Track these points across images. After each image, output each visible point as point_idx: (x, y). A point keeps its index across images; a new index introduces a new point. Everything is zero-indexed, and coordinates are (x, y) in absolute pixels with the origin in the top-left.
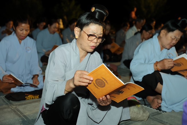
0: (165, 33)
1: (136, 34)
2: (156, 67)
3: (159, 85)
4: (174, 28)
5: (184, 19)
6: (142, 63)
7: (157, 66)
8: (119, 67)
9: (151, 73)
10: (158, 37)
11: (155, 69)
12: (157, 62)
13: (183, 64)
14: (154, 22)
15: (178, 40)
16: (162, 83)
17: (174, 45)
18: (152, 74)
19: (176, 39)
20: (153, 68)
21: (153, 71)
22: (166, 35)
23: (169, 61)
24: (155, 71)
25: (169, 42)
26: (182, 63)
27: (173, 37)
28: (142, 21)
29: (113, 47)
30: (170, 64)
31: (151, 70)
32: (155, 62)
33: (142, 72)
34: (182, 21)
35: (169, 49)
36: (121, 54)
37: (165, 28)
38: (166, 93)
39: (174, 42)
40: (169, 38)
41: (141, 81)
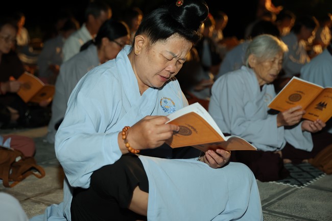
0: (145, 44)
1: (84, 48)
2: (124, 145)
3: (137, 193)
4: (168, 29)
5: (193, 5)
6: (87, 134)
7: (126, 140)
8: (45, 141)
9: (112, 162)
10: (129, 55)
11: (122, 149)
12: (126, 130)
13: (195, 130)
14: (140, 17)
15: (182, 61)
16: (145, 188)
17: (173, 75)
18: (117, 162)
19: (175, 60)
20: (117, 148)
21: (117, 157)
22: (148, 47)
23: (157, 126)
24: (123, 156)
25: (157, 67)
26: (192, 127)
27: (168, 56)
28: (103, 13)
29: (27, 86)
30: (161, 133)
31: (111, 155)
32: (121, 130)
33: (88, 160)
34: (187, 8)
35: (160, 88)
36: (50, 104)
37: (144, 31)
38: (159, 215)
39: (172, 67)
40: (158, 58)
41: (87, 186)
